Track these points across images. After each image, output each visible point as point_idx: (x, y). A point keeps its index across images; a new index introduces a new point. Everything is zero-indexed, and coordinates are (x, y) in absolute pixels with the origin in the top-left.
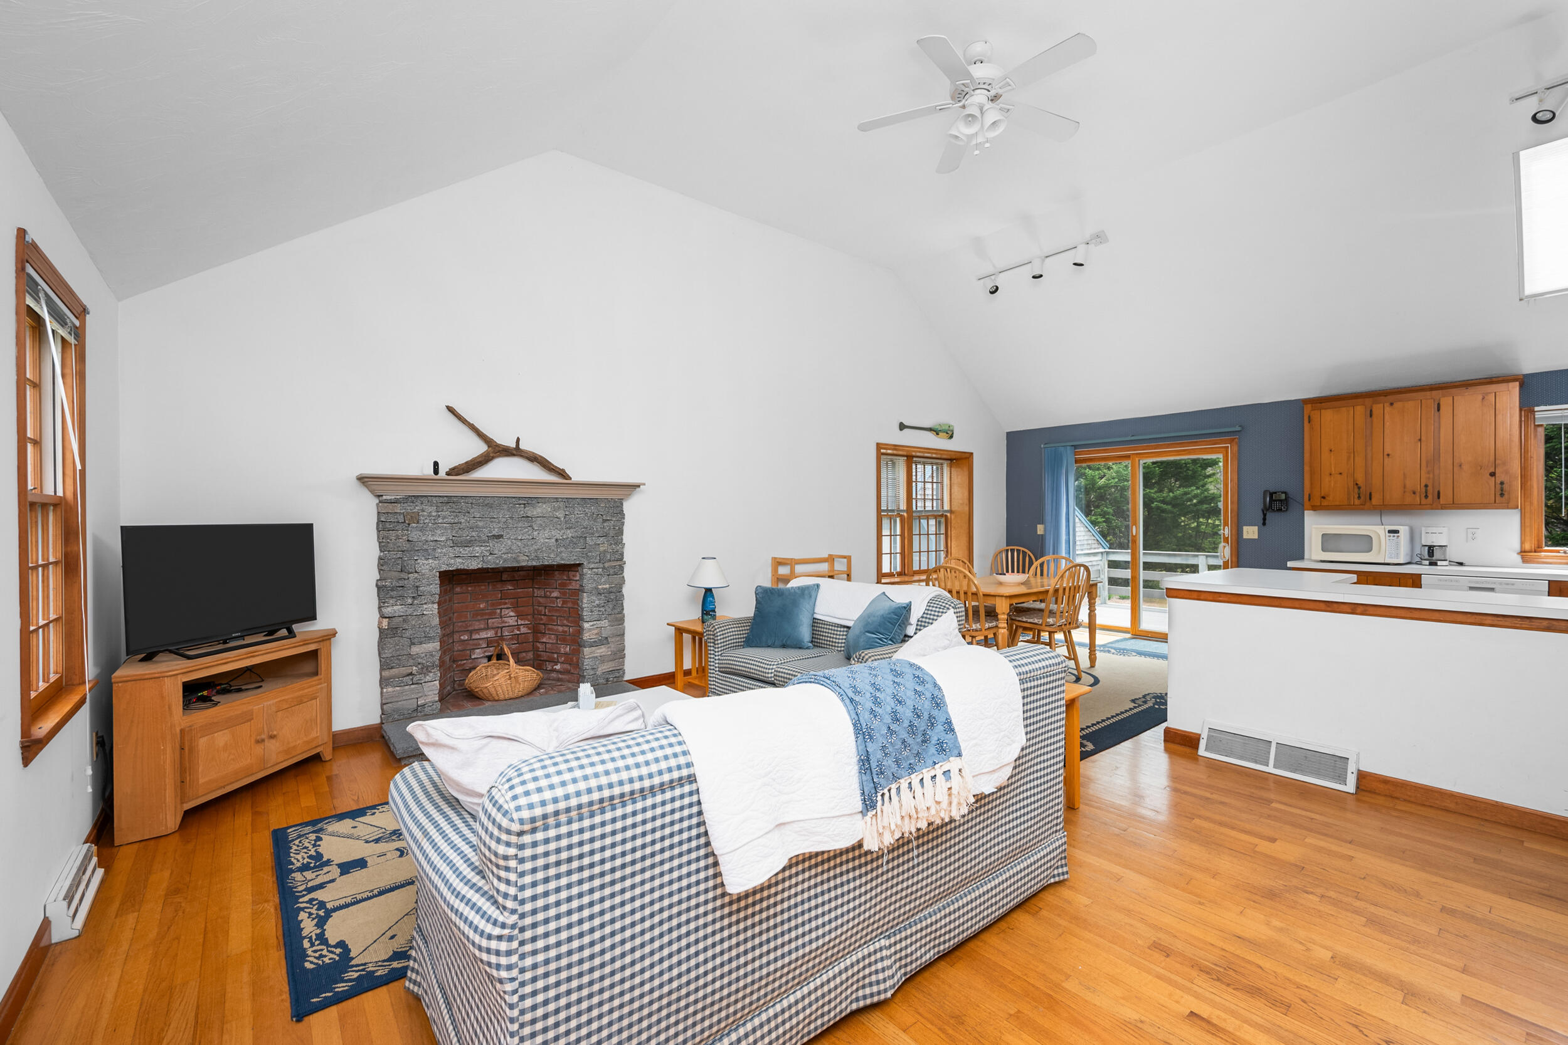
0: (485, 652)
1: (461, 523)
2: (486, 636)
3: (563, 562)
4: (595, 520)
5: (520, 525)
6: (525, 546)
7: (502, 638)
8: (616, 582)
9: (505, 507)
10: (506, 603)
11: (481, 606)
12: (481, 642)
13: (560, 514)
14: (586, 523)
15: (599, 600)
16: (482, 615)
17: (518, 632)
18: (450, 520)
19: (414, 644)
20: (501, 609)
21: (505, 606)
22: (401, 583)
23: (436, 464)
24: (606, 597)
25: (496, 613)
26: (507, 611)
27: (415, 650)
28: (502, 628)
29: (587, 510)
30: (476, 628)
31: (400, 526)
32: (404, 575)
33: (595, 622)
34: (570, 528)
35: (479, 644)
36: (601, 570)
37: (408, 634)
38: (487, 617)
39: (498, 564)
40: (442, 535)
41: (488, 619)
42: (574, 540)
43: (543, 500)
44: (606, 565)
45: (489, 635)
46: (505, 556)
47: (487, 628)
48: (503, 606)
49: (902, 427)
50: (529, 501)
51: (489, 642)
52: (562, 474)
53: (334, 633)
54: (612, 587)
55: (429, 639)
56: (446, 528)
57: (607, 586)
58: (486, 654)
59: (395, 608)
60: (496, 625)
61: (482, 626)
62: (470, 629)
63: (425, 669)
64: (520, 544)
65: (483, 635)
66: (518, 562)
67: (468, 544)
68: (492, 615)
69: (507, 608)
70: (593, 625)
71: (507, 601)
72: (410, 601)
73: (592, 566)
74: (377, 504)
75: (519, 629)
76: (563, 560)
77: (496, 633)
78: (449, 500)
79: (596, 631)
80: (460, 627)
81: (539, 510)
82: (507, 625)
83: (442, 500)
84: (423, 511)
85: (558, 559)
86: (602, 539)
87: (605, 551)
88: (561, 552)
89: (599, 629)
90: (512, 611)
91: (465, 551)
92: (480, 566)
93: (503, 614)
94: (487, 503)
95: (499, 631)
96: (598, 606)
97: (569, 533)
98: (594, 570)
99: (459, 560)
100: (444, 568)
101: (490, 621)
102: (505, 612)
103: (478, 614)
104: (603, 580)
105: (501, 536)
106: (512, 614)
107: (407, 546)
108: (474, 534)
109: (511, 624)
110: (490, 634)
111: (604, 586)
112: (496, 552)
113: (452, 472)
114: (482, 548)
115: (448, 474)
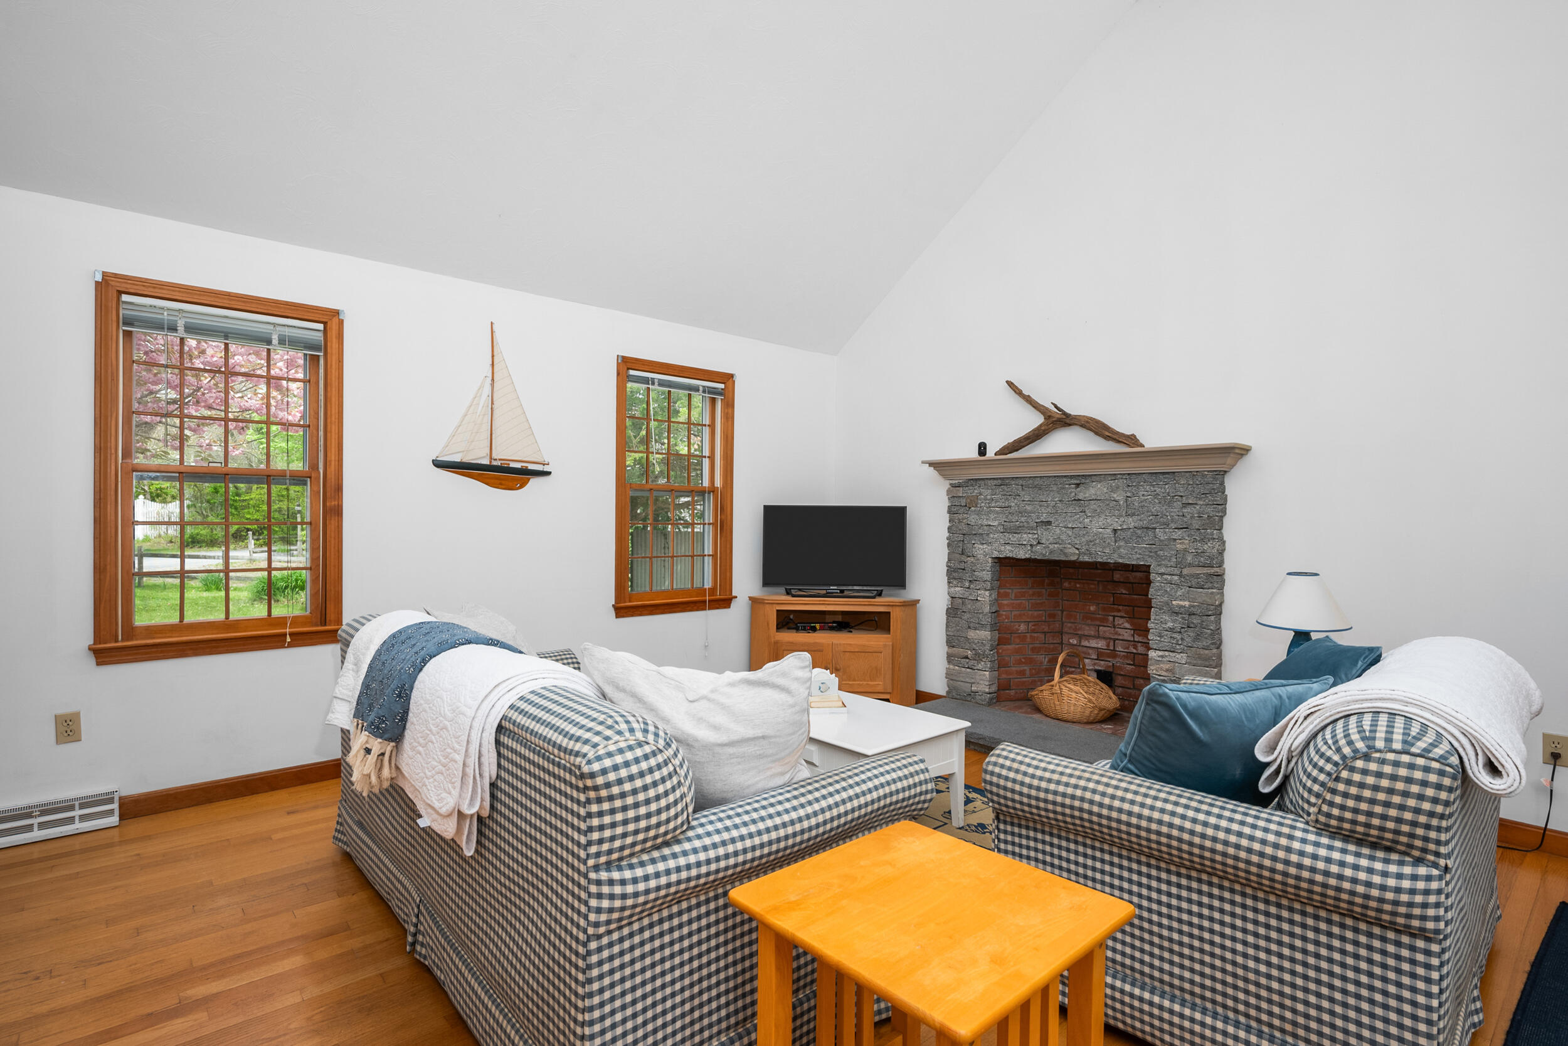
0: (1095, 664)
1: (1011, 507)
2: (1096, 646)
3: (1120, 561)
4: (1170, 504)
5: (1070, 509)
6: (1077, 536)
7: (1114, 652)
8: (1200, 600)
9: (1055, 488)
10: (1119, 611)
11: (1092, 608)
12: (1090, 651)
13: (1119, 496)
14: (1155, 509)
15: (1174, 621)
16: (1093, 619)
17: (1135, 651)
18: (1002, 504)
19: (969, 627)
20: (1114, 617)
21: (1119, 614)
22: (962, 566)
23: (982, 446)
24: (1183, 618)
25: (1107, 620)
26: (1121, 621)
27: (972, 634)
28: (1114, 640)
29: (1158, 490)
30: (1086, 633)
31: (962, 510)
32: (964, 558)
33: (1167, 653)
34: (1133, 515)
35: (1089, 654)
36: (1176, 578)
37: (966, 617)
38: (1098, 623)
39: (1044, 555)
40: (995, 519)
41: (1099, 626)
42: (1139, 532)
43: (1098, 478)
44: (1185, 571)
45: (1099, 646)
46: (1051, 547)
47: (1098, 637)
48: (1116, 614)
50: (1080, 481)
51: (1100, 654)
52: (1131, 440)
53: (918, 601)
54: (1193, 606)
55: (981, 626)
56: (997, 513)
57: (1187, 603)
58: (1097, 668)
59: (960, 589)
60: (1107, 635)
61: (1092, 633)
62: (1080, 632)
63: (978, 657)
64: (1070, 533)
65: (1093, 643)
66: (1065, 554)
67: (1016, 531)
68: (1104, 620)
69: (1122, 617)
70: (1162, 656)
71: (1121, 608)
72: (967, 584)
73: (1162, 570)
74: (948, 492)
75: (1135, 647)
76: (1123, 558)
77: (1108, 645)
78: (1003, 482)
79: (1167, 666)
80: (1070, 628)
81: (1092, 491)
82: (1121, 637)
83: (996, 482)
84: (981, 494)
85: (1116, 555)
86: (1180, 532)
87: (1185, 550)
88: (1119, 548)
89: (1172, 664)
90: (1127, 621)
91: (1014, 538)
92: (1027, 556)
93: (1116, 623)
94: (1035, 484)
95: (1112, 643)
96: (1171, 630)
97: (1131, 522)
98: (1165, 576)
99: (1008, 547)
100: (996, 554)
101: (1101, 628)
102: (1118, 621)
103: (1088, 617)
104: (1179, 593)
105: (1049, 523)
106: (1127, 625)
107: (966, 529)
108: (1023, 519)
109: (1126, 638)
110: (1101, 644)
111: (1182, 603)
112: (1043, 541)
113: (1002, 452)
114: (1030, 536)
115: (995, 455)
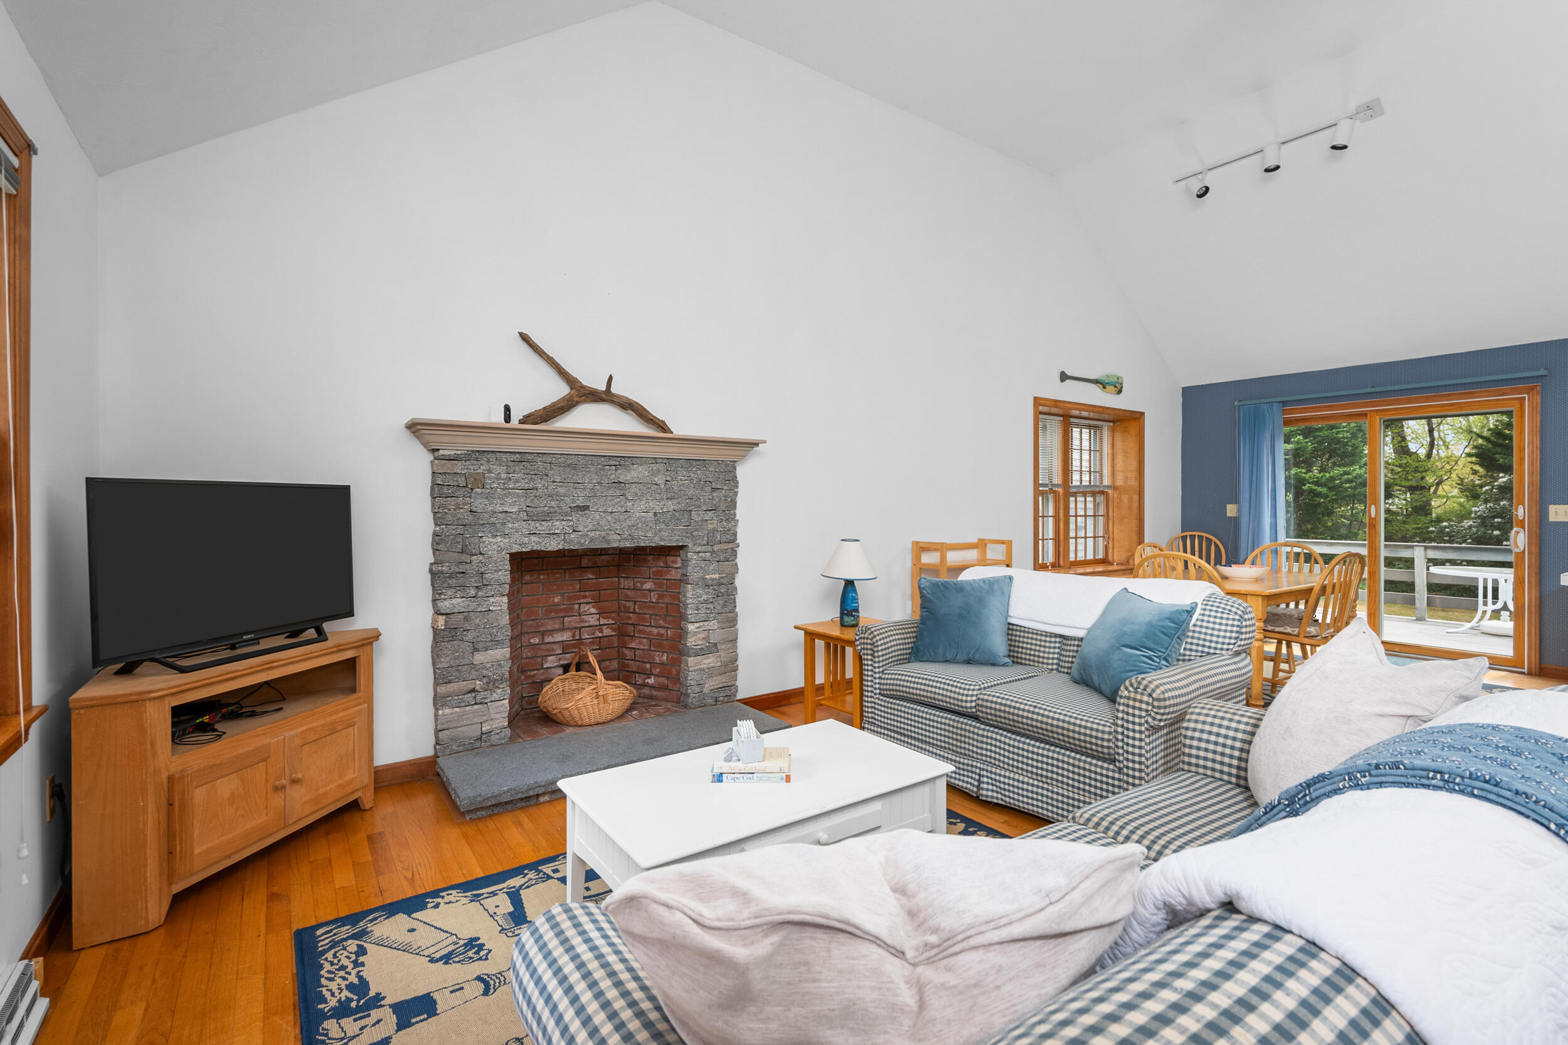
0: (560, 659)
1: (537, 489)
2: (561, 639)
3: (662, 543)
4: (702, 489)
5: (611, 492)
6: (617, 521)
7: (580, 642)
8: (727, 571)
9: (592, 469)
10: (585, 597)
11: (556, 600)
12: (555, 647)
13: (660, 480)
14: (691, 492)
15: (707, 593)
16: (557, 611)
17: (600, 635)
18: (522, 484)
19: (477, 650)
20: (580, 604)
21: (585, 601)
22: (462, 568)
23: (507, 409)
24: (714, 590)
25: (573, 609)
26: (587, 607)
27: (479, 658)
28: (580, 628)
29: (693, 475)
30: (550, 628)
31: (460, 492)
32: (465, 558)
33: (702, 624)
34: (672, 498)
35: (553, 650)
36: (708, 554)
37: (470, 636)
38: (562, 614)
39: (582, 544)
40: (513, 504)
41: (563, 617)
42: (677, 514)
43: (639, 461)
44: (716, 548)
45: (565, 638)
46: (592, 534)
47: (563, 629)
48: (582, 601)
49: (1064, 377)
50: (622, 462)
51: (565, 647)
52: (662, 426)
53: (375, 636)
54: (722, 578)
55: (497, 643)
56: (518, 496)
57: (717, 576)
58: (562, 662)
59: (454, 601)
60: (573, 625)
61: (557, 626)
62: (542, 629)
63: (491, 684)
64: (609, 518)
65: (558, 637)
66: (608, 542)
67: (547, 517)
68: (568, 611)
69: (587, 603)
70: (699, 628)
71: (587, 593)
72: (473, 592)
73: (699, 549)
74: (432, 462)
75: (601, 631)
76: (664, 540)
77: (574, 636)
78: (522, 458)
79: (702, 635)
80: (530, 627)
81: (634, 474)
82: (587, 624)
83: (514, 457)
84: (490, 472)
85: (657, 538)
86: (710, 513)
87: (714, 530)
88: (660, 530)
89: (706, 632)
90: (593, 607)
91: (543, 527)
92: (560, 547)
93: (582, 610)
94: (571, 463)
95: (577, 633)
96: (706, 602)
97: (671, 505)
98: (701, 554)
99: (534, 538)
100: (516, 549)
101: (566, 619)
102: (584, 608)
103: (552, 609)
104: (711, 568)
105: (586, 508)
106: (593, 610)
107: (470, 518)
108: (553, 504)
109: (591, 624)
110: (566, 636)
111: (713, 576)
112: (580, 528)
113: (526, 420)
114: (564, 523)
115: (521, 422)
